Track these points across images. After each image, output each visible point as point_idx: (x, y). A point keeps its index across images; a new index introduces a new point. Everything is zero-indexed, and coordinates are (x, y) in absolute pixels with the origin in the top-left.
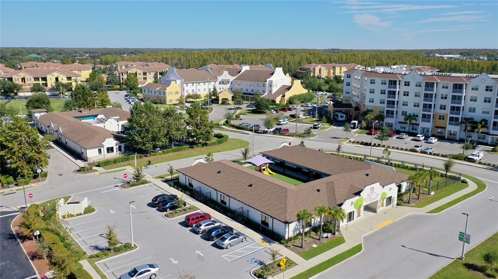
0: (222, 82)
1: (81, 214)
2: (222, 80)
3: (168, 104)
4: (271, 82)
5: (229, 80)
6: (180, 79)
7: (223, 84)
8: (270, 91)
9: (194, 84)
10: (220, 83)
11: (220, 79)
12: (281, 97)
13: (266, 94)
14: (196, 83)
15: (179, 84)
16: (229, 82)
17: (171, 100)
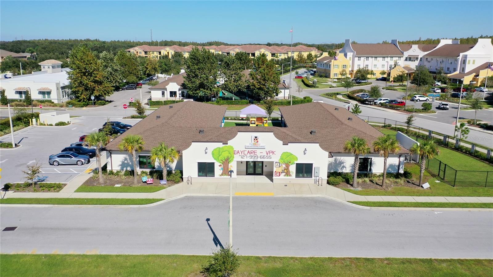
0: (409, 59)
1: (51, 125)
2: (409, 56)
3: (331, 78)
4: (466, 57)
5: (418, 56)
6: (353, 52)
7: (410, 60)
8: (463, 69)
9: (370, 58)
10: (406, 60)
11: (406, 54)
12: (474, 76)
13: (457, 72)
14: (372, 57)
15: (350, 58)
16: (417, 58)
17: (336, 75)
